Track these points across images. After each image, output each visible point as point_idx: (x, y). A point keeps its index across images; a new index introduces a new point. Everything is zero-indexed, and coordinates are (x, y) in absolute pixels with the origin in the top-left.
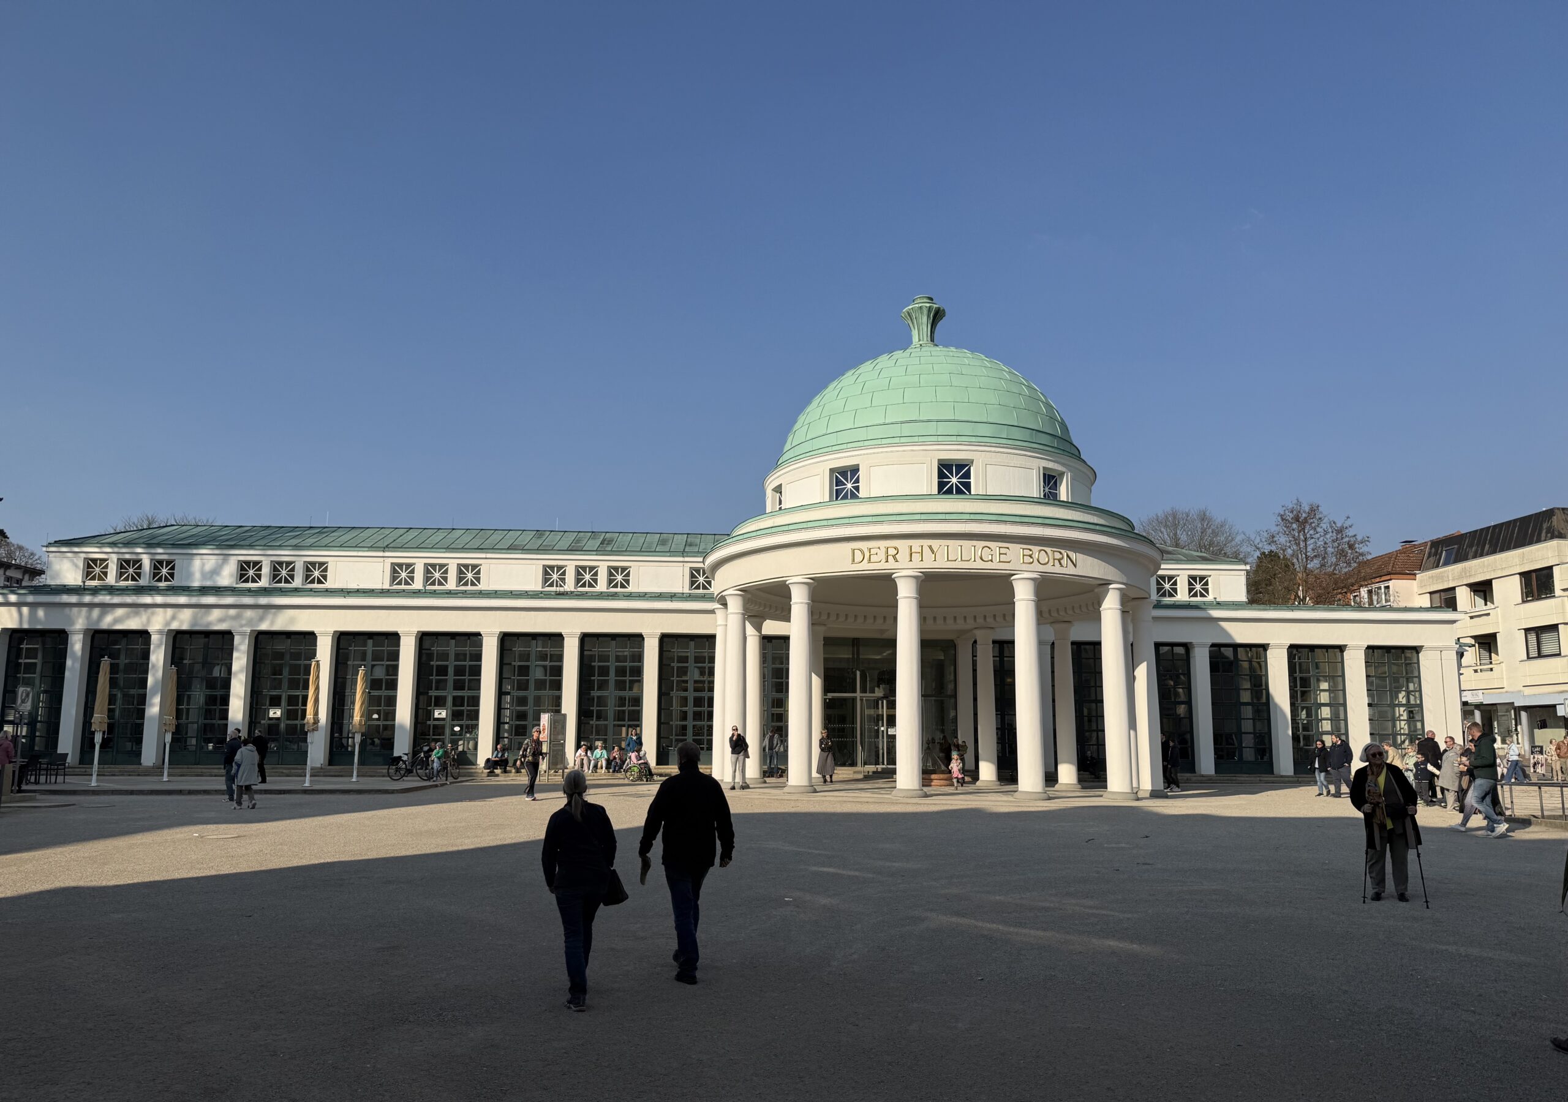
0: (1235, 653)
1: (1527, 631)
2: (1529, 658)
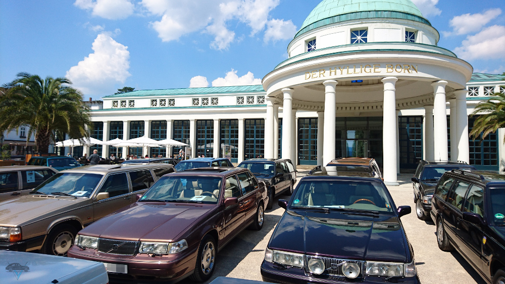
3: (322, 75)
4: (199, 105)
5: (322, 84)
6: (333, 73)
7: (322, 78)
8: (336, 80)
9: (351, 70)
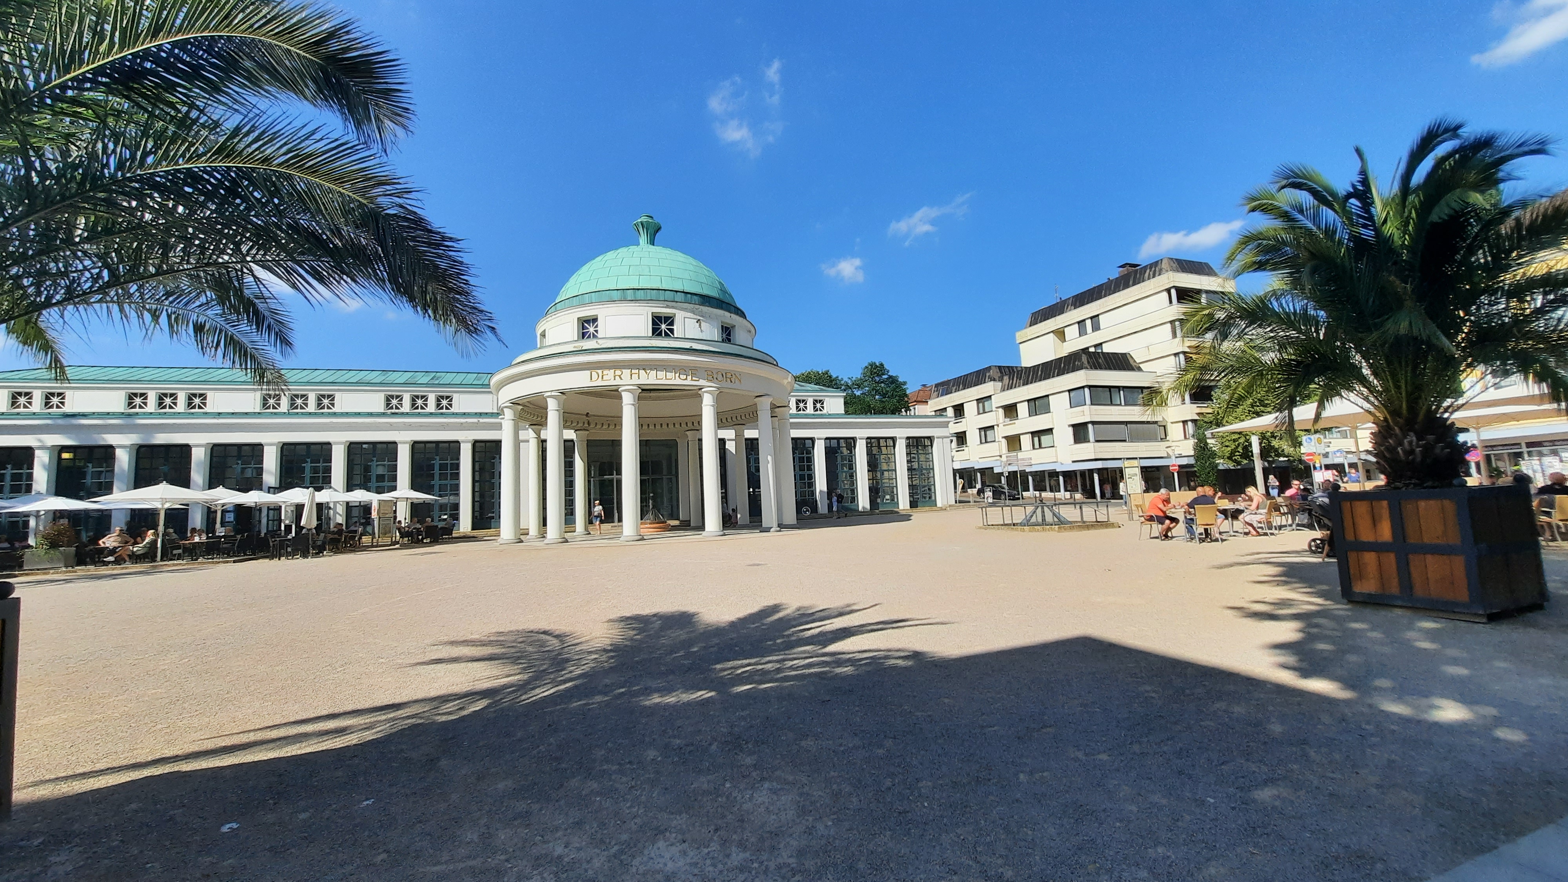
0: (838, 443)
1: (980, 429)
2: (981, 443)
3: (617, 378)
4: (280, 410)
5: (617, 390)
6: (635, 376)
7: (618, 382)
8: (639, 386)
9: (661, 374)
